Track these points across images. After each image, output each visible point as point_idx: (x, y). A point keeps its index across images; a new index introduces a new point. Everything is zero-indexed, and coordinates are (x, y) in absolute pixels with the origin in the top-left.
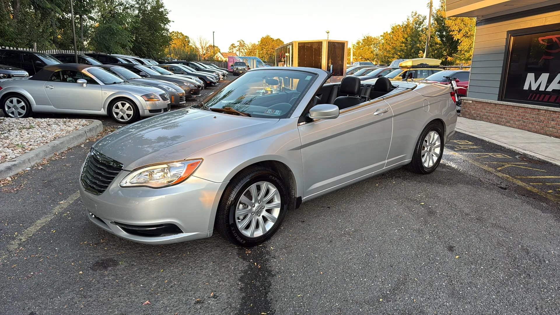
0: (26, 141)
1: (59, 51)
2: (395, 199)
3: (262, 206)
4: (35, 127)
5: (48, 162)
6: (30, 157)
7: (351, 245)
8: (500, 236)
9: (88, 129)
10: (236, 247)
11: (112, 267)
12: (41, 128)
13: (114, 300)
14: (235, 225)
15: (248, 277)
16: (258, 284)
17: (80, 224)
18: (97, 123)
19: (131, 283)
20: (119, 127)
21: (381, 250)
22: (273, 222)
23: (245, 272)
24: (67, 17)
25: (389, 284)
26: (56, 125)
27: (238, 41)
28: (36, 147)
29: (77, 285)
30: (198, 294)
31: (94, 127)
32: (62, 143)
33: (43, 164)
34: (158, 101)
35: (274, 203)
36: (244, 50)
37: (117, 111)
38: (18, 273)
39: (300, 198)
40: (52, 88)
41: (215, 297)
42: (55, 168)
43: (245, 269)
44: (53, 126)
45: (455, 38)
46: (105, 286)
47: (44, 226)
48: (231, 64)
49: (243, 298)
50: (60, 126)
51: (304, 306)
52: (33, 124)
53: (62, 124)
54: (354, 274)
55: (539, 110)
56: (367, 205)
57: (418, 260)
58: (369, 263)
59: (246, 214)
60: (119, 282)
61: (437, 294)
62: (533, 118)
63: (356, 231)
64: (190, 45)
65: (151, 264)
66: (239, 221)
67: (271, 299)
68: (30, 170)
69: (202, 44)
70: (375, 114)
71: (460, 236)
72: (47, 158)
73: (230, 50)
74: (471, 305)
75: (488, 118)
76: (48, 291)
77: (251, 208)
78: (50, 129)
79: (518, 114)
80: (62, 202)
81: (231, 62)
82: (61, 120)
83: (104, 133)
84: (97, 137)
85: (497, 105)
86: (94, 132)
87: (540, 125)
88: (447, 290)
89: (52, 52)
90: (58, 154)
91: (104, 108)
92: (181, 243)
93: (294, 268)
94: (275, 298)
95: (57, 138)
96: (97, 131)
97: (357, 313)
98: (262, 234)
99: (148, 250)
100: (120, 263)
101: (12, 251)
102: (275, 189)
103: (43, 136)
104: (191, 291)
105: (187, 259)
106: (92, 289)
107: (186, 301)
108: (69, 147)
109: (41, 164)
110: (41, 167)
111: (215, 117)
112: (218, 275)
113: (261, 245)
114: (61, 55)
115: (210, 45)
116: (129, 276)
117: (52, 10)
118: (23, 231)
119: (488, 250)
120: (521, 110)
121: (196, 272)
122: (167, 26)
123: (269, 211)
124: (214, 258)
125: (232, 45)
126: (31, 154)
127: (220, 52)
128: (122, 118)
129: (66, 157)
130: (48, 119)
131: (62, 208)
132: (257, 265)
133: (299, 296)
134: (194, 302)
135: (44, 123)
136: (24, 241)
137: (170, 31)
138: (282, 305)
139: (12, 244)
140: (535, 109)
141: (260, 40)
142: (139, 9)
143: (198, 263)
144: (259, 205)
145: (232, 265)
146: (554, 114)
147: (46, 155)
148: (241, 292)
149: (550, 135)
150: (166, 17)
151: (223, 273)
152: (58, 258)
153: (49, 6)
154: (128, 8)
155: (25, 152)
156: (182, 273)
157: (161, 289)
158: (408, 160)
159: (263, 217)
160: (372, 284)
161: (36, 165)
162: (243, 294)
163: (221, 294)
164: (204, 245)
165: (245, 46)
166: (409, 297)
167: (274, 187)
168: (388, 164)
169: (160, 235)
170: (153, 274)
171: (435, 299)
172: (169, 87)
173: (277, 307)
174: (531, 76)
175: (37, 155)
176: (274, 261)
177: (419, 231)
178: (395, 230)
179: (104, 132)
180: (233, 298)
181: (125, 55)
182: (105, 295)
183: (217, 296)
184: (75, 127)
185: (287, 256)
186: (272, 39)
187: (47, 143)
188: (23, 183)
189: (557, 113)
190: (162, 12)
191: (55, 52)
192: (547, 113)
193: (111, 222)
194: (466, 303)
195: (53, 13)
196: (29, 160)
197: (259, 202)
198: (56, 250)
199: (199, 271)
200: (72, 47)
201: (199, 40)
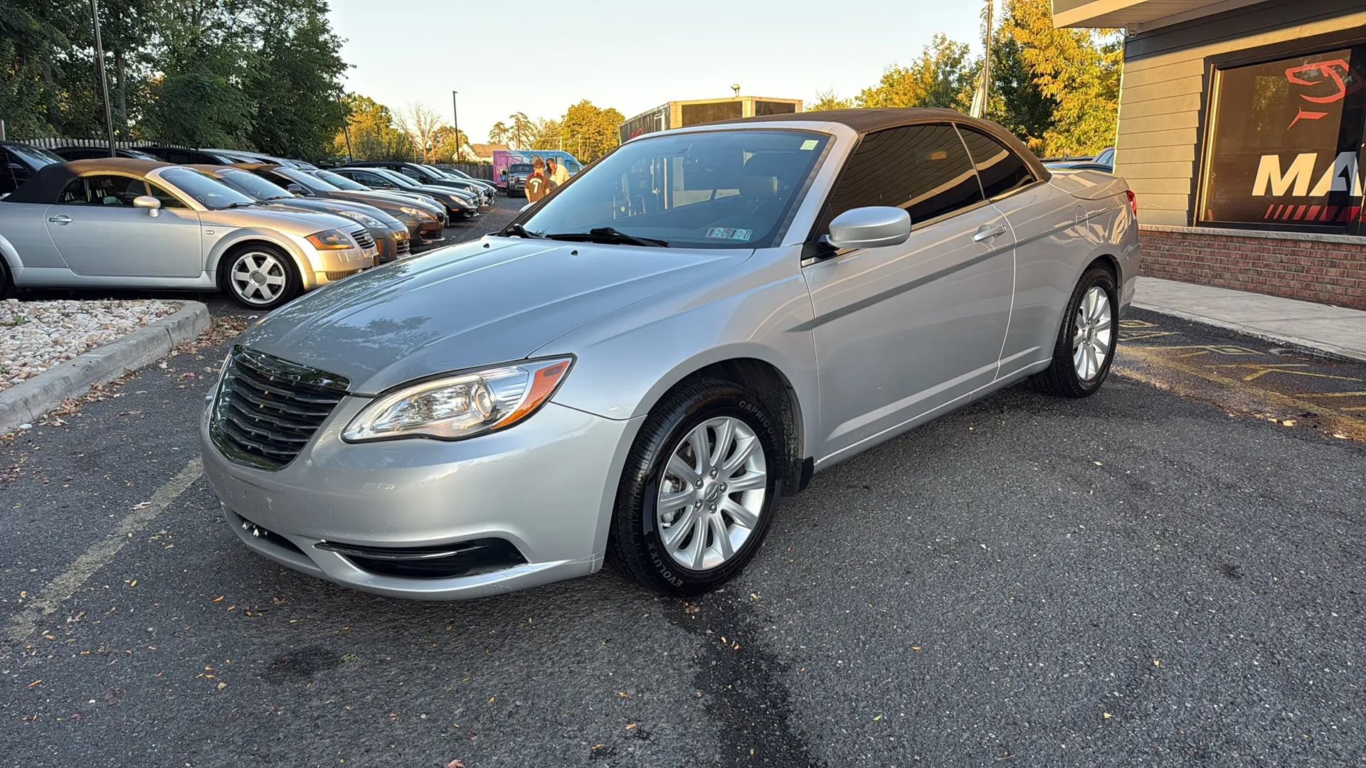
0: (12, 356)
1: (64, 140)
2: (1031, 460)
3: (721, 485)
4: (29, 322)
5: (78, 408)
6: (29, 395)
7: (964, 578)
8: (1339, 534)
9: (173, 323)
10: (656, 599)
11: (323, 669)
12: (46, 323)
13: (354, 763)
14: (655, 537)
15: (715, 676)
16: (750, 693)
17: (204, 559)
18: (195, 307)
19: (390, 711)
20: (251, 317)
21: (1050, 586)
22: (749, 528)
23: (704, 662)
24: (82, 56)
25: (1110, 671)
26: (86, 316)
27: (512, 116)
28: (40, 369)
29: (235, 727)
30: (591, 730)
31: (188, 318)
32: (110, 358)
33: (65, 414)
34: (348, 248)
35: (748, 476)
36: (527, 136)
37: (243, 276)
38: (51, 702)
39: (810, 461)
40: (68, 222)
41: (640, 734)
42: (98, 422)
43: (700, 655)
44: (79, 316)
45: (1046, 92)
46: (317, 726)
47: (100, 572)
48: (500, 170)
49: (724, 734)
50: (96, 316)
51: (904, 747)
52: (23, 315)
53: (102, 313)
54: (1004, 653)
55: (1296, 242)
56: (964, 477)
57: (1158, 606)
58: (1033, 621)
59: (681, 507)
60: (356, 712)
61: (1249, 690)
62: (1281, 262)
63: (961, 542)
64: (391, 127)
65: (434, 657)
66: (666, 525)
67: (803, 733)
68: (30, 429)
69: (422, 124)
70: (977, 237)
71: (1240, 541)
72: (75, 395)
73: (492, 138)
74: (1353, 714)
75: (1167, 269)
76: (152, 748)
77: (695, 491)
78: (71, 326)
79: (1243, 255)
80: (140, 505)
81: (501, 165)
82: (98, 303)
83: (215, 333)
84: (199, 343)
85: (1188, 237)
86: (190, 329)
87: (1301, 279)
88: (1271, 678)
89: (48, 143)
90: (100, 388)
91: (208, 271)
92: (502, 595)
93: (833, 646)
94: (813, 727)
95: (95, 346)
96: (197, 328)
97: (1058, 754)
98: (722, 560)
99: (414, 618)
100: (345, 657)
101: (21, 643)
102: (753, 438)
103: (56, 343)
104: (570, 723)
105: (532, 636)
106: (281, 735)
107: (564, 752)
108: (127, 367)
109: (61, 412)
110: (62, 421)
111: (575, 253)
112: (631, 675)
113: (722, 591)
114: (69, 151)
115: (441, 128)
116: (381, 693)
117: (45, 37)
118: (44, 587)
119: (1327, 570)
120: (1250, 246)
121: (565, 669)
122: (339, 79)
123: (737, 497)
124: (604, 630)
125: (498, 125)
126: (32, 388)
127: (467, 143)
128: (257, 294)
129: (123, 395)
130: (61, 301)
131: (143, 521)
132: (729, 642)
133: (877, 719)
134: (587, 753)
135: (51, 310)
136: (50, 614)
137: (347, 90)
138: (838, 746)
139: (18, 624)
140: (1285, 240)
141: (566, 112)
142: (266, 36)
143: (564, 645)
144: (712, 481)
145: (661, 646)
146: (1334, 250)
147: (71, 391)
148: (710, 718)
149: (1329, 303)
150: (335, 55)
151: (643, 669)
152: (159, 653)
153: (36, 26)
154: (236, 34)
155: (14, 384)
156: (529, 676)
157: (484, 724)
158: (1044, 361)
159: (724, 513)
160: (1065, 676)
161: (46, 416)
162: (719, 723)
163: (655, 726)
164: (567, 598)
165: (529, 127)
166: (1180, 704)
167: (749, 433)
168: (1005, 370)
169: (467, 571)
170: (448, 683)
171: (1251, 704)
172: (370, 218)
173: (828, 751)
174: (1269, 164)
175: (46, 390)
176: (773, 630)
177: (1128, 533)
178: (1064, 535)
179: (214, 330)
180: (695, 736)
181: (234, 149)
182: (324, 750)
183: (649, 734)
184: (138, 318)
185: (801, 615)
186: (595, 108)
187: (68, 358)
188: (16, 462)
189: (1343, 248)
190: (326, 42)
191: (54, 143)
192: (1316, 247)
193: (316, 545)
194: (1339, 709)
195: (46, 43)
196: (26, 402)
197: (714, 473)
198: (151, 633)
199: (574, 667)
200: (99, 133)
201: (414, 113)
